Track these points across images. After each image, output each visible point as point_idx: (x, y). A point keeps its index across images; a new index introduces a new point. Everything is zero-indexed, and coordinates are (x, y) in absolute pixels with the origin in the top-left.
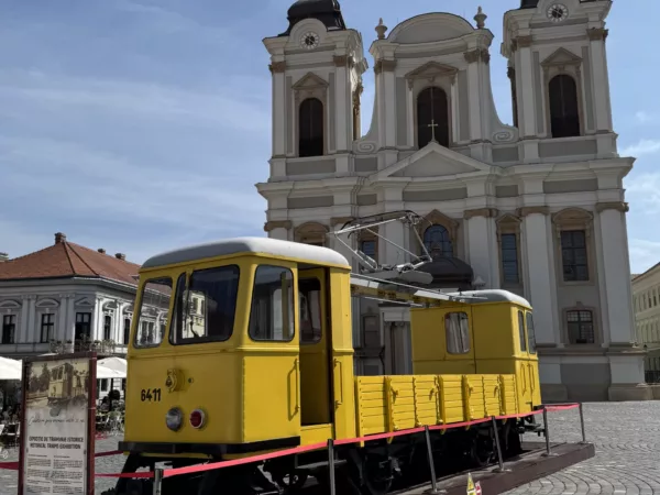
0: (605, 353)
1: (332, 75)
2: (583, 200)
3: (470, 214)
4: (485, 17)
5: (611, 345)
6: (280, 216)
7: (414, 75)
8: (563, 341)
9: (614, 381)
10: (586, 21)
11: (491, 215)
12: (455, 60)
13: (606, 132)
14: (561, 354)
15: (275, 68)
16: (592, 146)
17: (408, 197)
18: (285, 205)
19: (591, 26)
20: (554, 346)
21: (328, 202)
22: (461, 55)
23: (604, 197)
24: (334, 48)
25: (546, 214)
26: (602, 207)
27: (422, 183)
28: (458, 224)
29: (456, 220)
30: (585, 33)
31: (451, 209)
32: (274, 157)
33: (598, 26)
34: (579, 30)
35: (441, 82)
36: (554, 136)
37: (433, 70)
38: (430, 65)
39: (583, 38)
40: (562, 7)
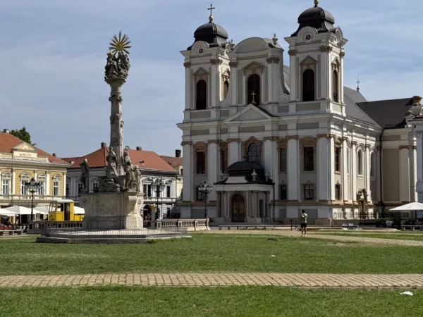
0: (316, 204)
1: (210, 69)
2: (312, 133)
3: (266, 138)
4: (277, 39)
5: (320, 201)
6: (188, 139)
7: (246, 68)
8: (301, 199)
9: (319, 217)
10: (320, 42)
11: (273, 140)
12: (263, 61)
13: (324, 99)
14: (299, 204)
15: (187, 65)
16: (318, 106)
17: (241, 130)
18: (189, 134)
19: (322, 44)
20: (297, 201)
21: (207, 132)
22: (265, 59)
23: (321, 131)
24: (211, 55)
25: (297, 139)
26: (320, 136)
27: (246, 123)
28: (261, 143)
29: (260, 141)
30: (318, 48)
31: (259, 136)
32: (186, 110)
33: (325, 45)
34: (317, 46)
35: (258, 72)
36: (304, 101)
37: (255, 66)
38: (253, 63)
39: (317, 51)
40: (310, 34)
